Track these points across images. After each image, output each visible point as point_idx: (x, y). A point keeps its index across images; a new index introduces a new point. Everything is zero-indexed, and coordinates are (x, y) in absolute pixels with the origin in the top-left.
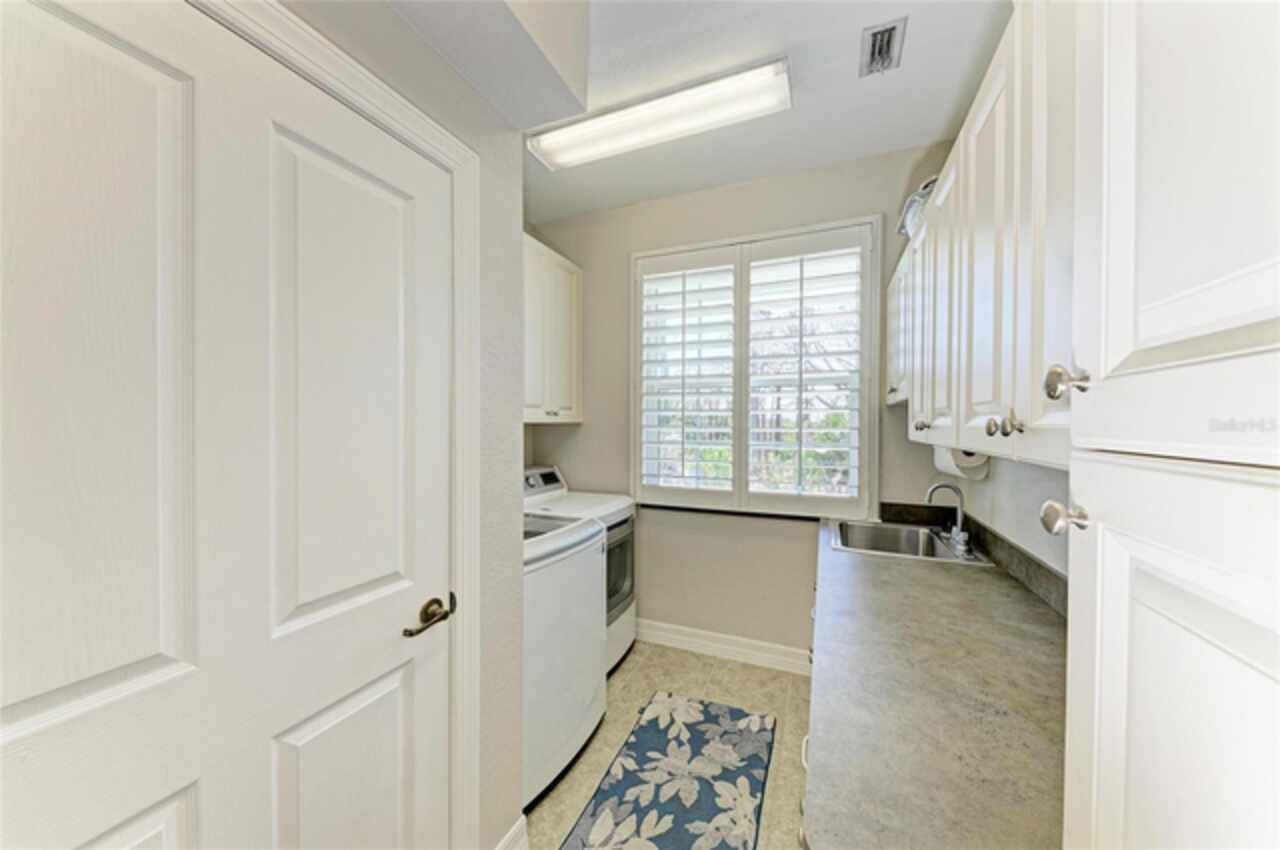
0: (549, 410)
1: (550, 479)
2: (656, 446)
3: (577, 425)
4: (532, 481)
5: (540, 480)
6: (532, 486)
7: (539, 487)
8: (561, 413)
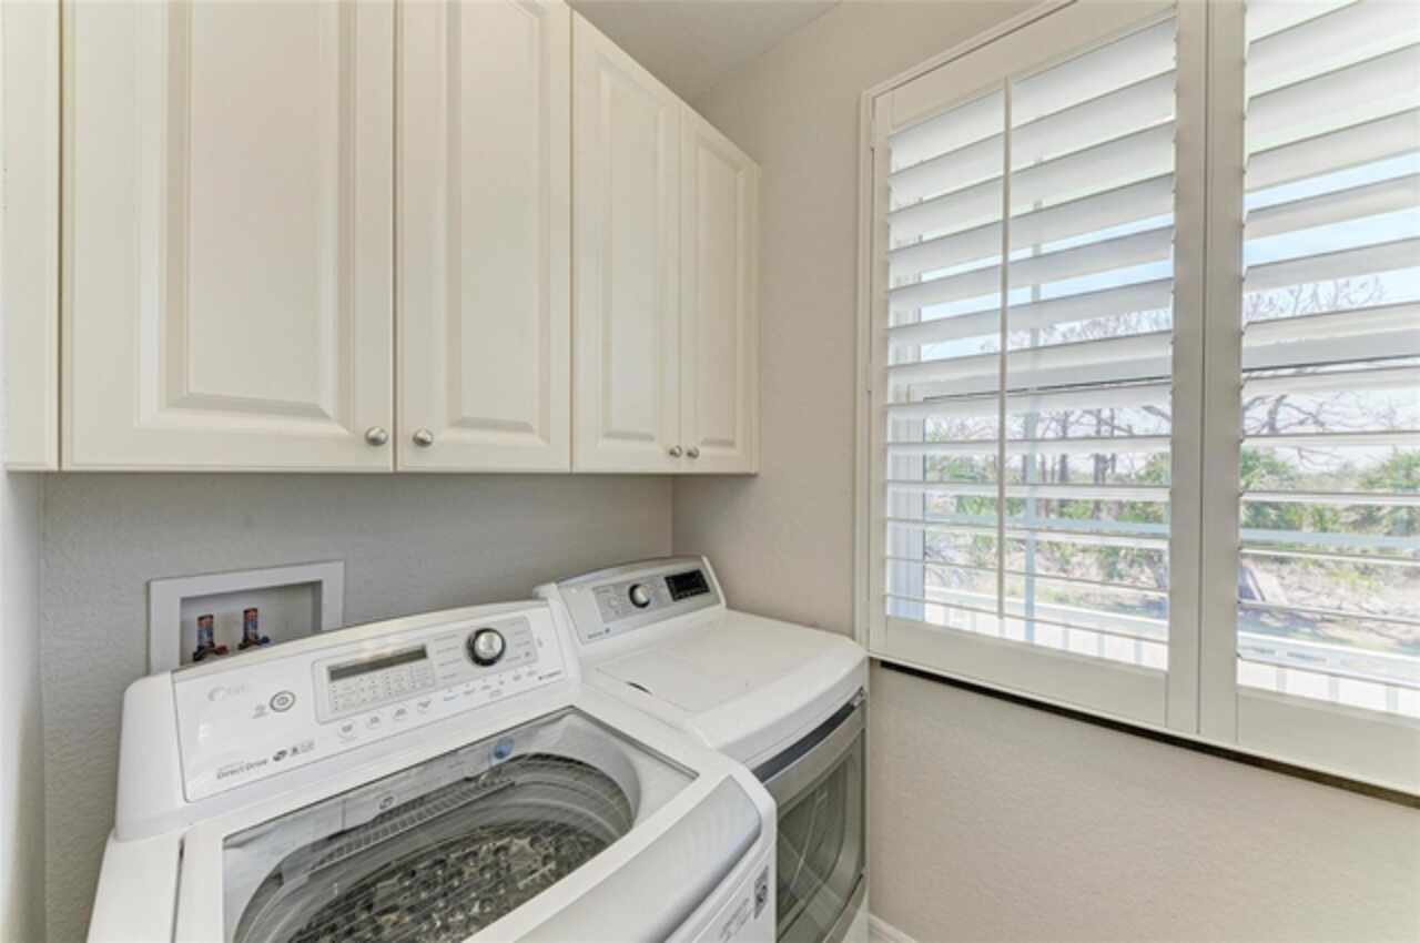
0: (673, 445)
1: (687, 585)
2: (919, 527)
3: (747, 478)
4: (641, 596)
5: (665, 591)
6: (644, 605)
7: (661, 605)
8: (703, 451)
